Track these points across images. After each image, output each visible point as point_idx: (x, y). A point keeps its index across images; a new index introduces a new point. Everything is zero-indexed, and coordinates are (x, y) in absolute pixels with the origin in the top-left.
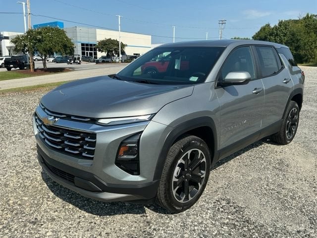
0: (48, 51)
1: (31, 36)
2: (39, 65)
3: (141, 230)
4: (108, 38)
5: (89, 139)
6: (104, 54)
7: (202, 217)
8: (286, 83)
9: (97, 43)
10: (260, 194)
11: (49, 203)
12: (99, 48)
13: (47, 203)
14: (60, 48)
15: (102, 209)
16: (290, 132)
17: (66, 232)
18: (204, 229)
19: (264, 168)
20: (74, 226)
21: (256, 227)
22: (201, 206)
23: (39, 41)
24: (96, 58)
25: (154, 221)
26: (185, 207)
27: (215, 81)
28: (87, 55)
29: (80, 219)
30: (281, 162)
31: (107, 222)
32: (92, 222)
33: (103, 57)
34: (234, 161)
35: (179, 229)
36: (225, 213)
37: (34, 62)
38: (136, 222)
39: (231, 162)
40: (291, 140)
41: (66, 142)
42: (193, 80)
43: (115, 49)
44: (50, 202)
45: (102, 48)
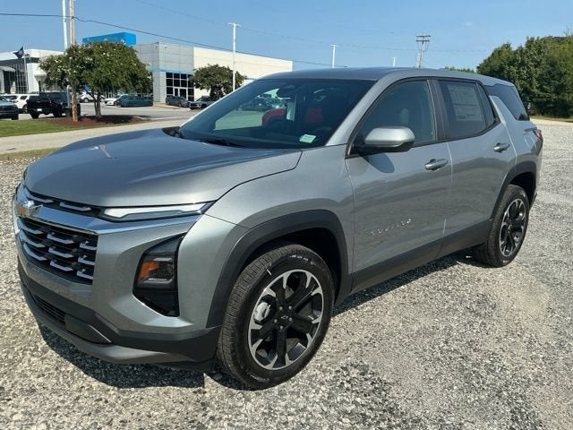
0: (104, 85)
1: (74, 58)
2: (88, 109)
3: (187, 418)
4: (213, 64)
5: (87, 245)
6: (206, 93)
7: (307, 398)
8: (500, 151)
9: (193, 73)
10: (428, 358)
11: (33, 359)
12: (196, 82)
13: (29, 361)
14: (124, 80)
15: (126, 375)
16: (509, 244)
17: (50, 415)
18: (303, 421)
19: (449, 309)
20: (66, 404)
21: (404, 422)
22: (309, 378)
23: (89, 66)
24: (191, 99)
25: (216, 402)
26: (277, 378)
27: (348, 144)
28: (176, 94)
29: (81, 391)
30: (483, 301)
31: (127, 400)
32: (101, 399)
33: (204, 99)
34: (394, 295)
35: (258, 419)
36: (353, 391)
37: (79, 105)
38: (181, 403)
39: (389, 296)
40: (511, 259)
41: (51, 250)
42: (306, 141)
43: (225, 85)
44: (36, 359)
45: (203, 81)
